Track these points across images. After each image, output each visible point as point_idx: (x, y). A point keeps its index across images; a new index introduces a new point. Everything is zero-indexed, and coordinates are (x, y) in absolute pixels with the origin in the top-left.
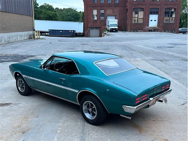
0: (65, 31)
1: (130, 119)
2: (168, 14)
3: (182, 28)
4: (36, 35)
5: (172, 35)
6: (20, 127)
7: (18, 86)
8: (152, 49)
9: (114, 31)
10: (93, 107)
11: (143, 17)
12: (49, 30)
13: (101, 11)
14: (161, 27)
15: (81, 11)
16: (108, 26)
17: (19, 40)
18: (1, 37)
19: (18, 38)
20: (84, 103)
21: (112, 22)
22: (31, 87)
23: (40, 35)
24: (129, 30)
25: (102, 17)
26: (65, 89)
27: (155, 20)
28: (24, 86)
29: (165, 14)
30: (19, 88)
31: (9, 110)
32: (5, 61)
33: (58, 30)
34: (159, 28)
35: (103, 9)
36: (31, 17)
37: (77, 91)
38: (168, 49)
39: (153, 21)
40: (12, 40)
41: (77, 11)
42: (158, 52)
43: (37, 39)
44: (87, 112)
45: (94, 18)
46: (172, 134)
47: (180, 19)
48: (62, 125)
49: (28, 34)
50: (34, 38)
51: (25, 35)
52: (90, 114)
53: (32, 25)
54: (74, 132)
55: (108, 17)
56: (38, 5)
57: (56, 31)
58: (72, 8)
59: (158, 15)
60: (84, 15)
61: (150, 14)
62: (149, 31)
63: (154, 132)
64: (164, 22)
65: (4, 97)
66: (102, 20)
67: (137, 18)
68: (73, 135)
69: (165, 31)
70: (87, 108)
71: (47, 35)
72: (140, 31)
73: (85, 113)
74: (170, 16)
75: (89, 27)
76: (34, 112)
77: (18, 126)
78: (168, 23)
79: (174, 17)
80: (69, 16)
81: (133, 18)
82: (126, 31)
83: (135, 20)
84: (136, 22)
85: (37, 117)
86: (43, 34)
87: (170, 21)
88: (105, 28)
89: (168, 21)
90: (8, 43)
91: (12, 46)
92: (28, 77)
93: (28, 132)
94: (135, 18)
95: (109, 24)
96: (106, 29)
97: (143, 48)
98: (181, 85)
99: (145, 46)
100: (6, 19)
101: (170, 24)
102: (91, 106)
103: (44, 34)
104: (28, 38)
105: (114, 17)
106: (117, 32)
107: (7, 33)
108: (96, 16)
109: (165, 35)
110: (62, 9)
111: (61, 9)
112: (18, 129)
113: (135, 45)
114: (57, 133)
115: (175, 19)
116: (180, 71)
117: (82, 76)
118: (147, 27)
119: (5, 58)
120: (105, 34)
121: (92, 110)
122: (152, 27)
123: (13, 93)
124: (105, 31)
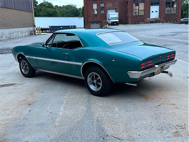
0: (66, 27)
1: (136, 85)
2: (169, 5)
3: (184, 19)
4: (37, 32)
5: (175, 25)
6: (26, 100)
7: (22, 68)
8: (154, 37)
9: (115, 24)
10: (97, 79)
11: (144, 8)
12: (49, 26)
13: (101, 5)
14: (162, 18)
15: (80, 8)
16: (109, 20)
17: (20, 36)
18: (2, 33)
19: (19, 34)
20: (89, 75)
21: (113, 15)
22: (34, 67)
23: (41, 32)
24: (130, 23)
25: (102, 11)
26: (69, 64)
27: (156, 12)
28: (28, 68)
29: (166, 4)
30: (22, 70)
31: (13, 89)
32: (7, 53)
33: (59, 26)
34: (160, 19)
35: (103, 3)
36: (31, 13)
37: (81, 64)
38: (171, 36)
39: (154, 12)
40: (13, 36)
41: (76, 7)
42: (160, 40)
43: (38, 34)
44: (91, 84)
45: (94, 12)
46: (179, 100)
47: (182, 11)
48: (67, 98)
49: (29, 30)
50: (35, 34)
51: (25, 31)
52: (95, 86)
53: (32, 21)
54: (79, 102)
55: (108, 11)
56: (37, 3)
57: (57, 27)
58: (72, 5)
59: (159, 6)
60: (83, 9)
61: (151, 5)
62: (151, 23)
63: (160, 99)
64: (165, 13)
65: (8, 79)
66: (103, 14)
67: (137, 10)
68: (79, 104)
69: (167, 22)
70: (92, 80)
71: (48, 32)
72: (142, 24)
73: (90, 85)
74: (171, 6)
75: (90, 21)
76: (39, 89)
77: (24, 100)
78: (170, 14)
79: (176, 7)
80: (68, 13)
81: (134, 10)
82: (127, 24)
83: (136, 13)
84: (137, 14)
85: (42, 93)
86: (43, 31)
87: (172, 11)
88: (105, 22)
89: (170, 12)
90: (9, 39)
91: (13, 41)
92: (31, 57)
93: (34, 104)
94: (136, 10)
95: (109, 17)
96: (107, 23)
97: (145, 37)
98: (186, 63)
99: (148, 35)
100: (6, 15)
101: (172, 15)
102: (96, 78)
103: (45, 31)
104: (28, 34)
105: (114, 10)
106: (118, 25)
107: (8, 29)
108: (96, 10)
109: (167, 26)
110: (62, 6)
111: (60, 7)
112: (24, 102)
113: (137, 35)
114: (63, 103)
115: (176, 9)
116: (184, 53)
117: (85, 48)
118: (148, 19)
119: (7, 51)
120: (106, 27)
121: (97, 81)
122: (154, 18)
123: (17, 76)
124: (106, 25)
